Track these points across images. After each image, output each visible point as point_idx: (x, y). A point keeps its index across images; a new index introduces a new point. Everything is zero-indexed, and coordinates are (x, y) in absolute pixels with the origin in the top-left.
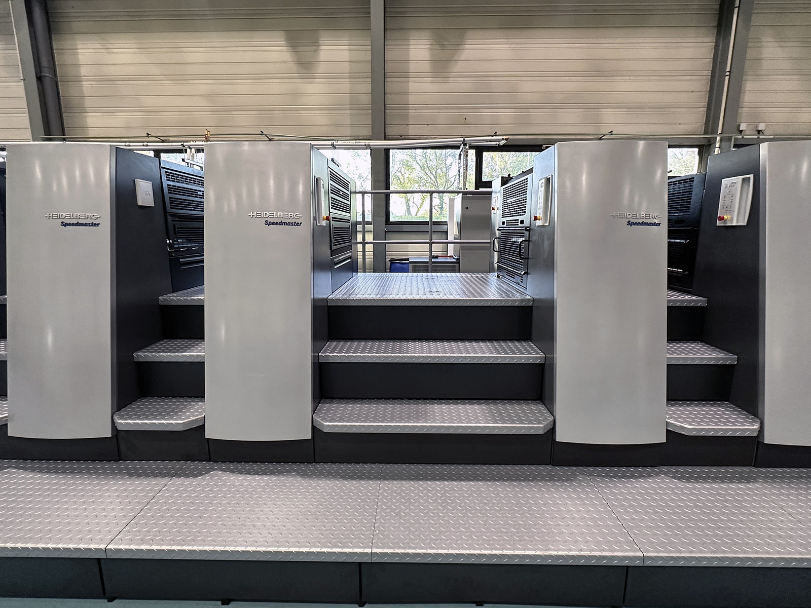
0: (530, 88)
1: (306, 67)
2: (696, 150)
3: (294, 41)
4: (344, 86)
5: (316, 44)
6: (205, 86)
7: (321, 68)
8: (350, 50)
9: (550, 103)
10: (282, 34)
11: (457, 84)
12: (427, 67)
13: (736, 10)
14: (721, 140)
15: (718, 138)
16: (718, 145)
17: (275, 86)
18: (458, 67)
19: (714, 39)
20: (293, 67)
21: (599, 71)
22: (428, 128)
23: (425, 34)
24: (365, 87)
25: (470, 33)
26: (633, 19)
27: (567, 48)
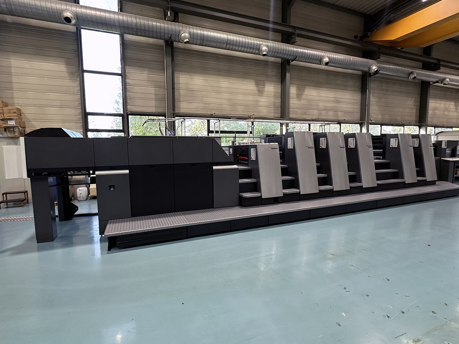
0: (322, 105)
1: (261, 92)
3: (257, 84)
4: (272, 99)
5: (264, 85)
6: (226, 96)
7: (265, 93)
8: (274, 88)
9: (326, 109)
10: (254, 81)
11: (303, 102)
12: (295, 96)
13: (368, 88)
14: (367, 123)
15: (366, 122)
16: (366, 124)
17: (251, 98)
18: (304, 97)
19: (360, 95)
20: (257, 92)
21: (337, 101)
22: (295, 115)
23: (295, 86)
24: (278, 101)
25: (306, 87)
26: (344, 87)
27: (330, 94)
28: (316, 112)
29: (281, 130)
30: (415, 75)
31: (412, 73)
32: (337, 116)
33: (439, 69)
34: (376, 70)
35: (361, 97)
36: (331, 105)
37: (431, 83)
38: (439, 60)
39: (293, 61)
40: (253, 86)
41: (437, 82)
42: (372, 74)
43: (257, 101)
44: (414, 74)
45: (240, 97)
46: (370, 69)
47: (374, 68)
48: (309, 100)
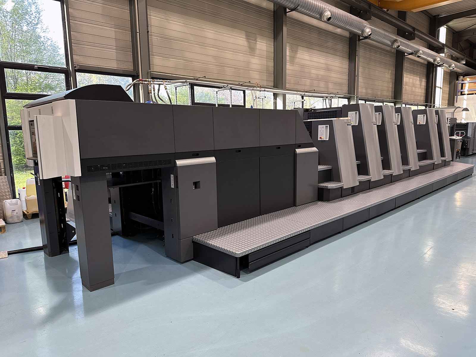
0: (314, 72)
1: (252, 50)
2: (347, 100)
3: (249, 37)
4: (265, 62)
5: (255, 40)
6: (213, 52)
7: (257, 52)
8: (266, 46)
9: (318, 79)
10: (243, 32)
11: (296, 67)
12: (289, 58)
13: (357, 56)
14: (356, 98)
15: (356, 97)
16: (355, 99)
17: (241, 57)
18: (297, 60)
19: (348, 63)
20: (248, 49)
21: (328, 69)
24: (271, 64)
25: (299, 47)
26: (334, 52)
27: (321, 59)
28: (308, 82)
29: (275, 104)
30: (399, 44)
31: (396, 41)
32: (327, 88)
33: (414, 39)
34: (369, 33)
35: (349, 65)
36: (322, 73)
37: (406, 54)
38: (414, 29)
39: (292, 10)
40: (243, 40)
41: (411, 54)
42: (361, 38)
43: (249, 63)
44: (398, 42)
45: (229, 55)
46: (363, 31)
47: (368, 31)
48: (303, 66)
